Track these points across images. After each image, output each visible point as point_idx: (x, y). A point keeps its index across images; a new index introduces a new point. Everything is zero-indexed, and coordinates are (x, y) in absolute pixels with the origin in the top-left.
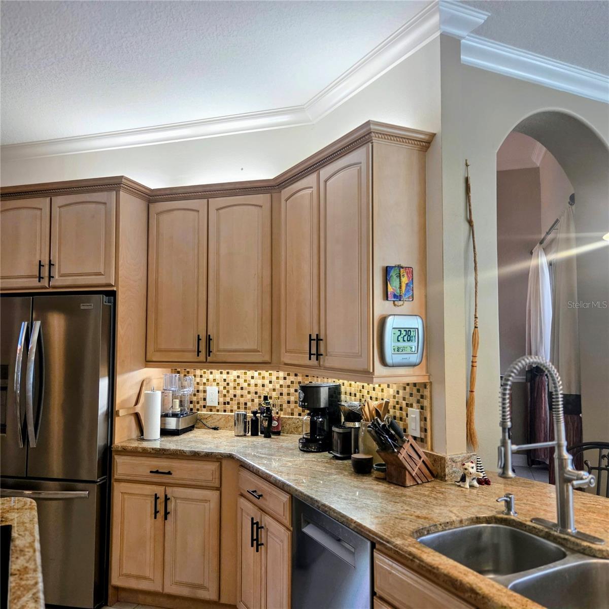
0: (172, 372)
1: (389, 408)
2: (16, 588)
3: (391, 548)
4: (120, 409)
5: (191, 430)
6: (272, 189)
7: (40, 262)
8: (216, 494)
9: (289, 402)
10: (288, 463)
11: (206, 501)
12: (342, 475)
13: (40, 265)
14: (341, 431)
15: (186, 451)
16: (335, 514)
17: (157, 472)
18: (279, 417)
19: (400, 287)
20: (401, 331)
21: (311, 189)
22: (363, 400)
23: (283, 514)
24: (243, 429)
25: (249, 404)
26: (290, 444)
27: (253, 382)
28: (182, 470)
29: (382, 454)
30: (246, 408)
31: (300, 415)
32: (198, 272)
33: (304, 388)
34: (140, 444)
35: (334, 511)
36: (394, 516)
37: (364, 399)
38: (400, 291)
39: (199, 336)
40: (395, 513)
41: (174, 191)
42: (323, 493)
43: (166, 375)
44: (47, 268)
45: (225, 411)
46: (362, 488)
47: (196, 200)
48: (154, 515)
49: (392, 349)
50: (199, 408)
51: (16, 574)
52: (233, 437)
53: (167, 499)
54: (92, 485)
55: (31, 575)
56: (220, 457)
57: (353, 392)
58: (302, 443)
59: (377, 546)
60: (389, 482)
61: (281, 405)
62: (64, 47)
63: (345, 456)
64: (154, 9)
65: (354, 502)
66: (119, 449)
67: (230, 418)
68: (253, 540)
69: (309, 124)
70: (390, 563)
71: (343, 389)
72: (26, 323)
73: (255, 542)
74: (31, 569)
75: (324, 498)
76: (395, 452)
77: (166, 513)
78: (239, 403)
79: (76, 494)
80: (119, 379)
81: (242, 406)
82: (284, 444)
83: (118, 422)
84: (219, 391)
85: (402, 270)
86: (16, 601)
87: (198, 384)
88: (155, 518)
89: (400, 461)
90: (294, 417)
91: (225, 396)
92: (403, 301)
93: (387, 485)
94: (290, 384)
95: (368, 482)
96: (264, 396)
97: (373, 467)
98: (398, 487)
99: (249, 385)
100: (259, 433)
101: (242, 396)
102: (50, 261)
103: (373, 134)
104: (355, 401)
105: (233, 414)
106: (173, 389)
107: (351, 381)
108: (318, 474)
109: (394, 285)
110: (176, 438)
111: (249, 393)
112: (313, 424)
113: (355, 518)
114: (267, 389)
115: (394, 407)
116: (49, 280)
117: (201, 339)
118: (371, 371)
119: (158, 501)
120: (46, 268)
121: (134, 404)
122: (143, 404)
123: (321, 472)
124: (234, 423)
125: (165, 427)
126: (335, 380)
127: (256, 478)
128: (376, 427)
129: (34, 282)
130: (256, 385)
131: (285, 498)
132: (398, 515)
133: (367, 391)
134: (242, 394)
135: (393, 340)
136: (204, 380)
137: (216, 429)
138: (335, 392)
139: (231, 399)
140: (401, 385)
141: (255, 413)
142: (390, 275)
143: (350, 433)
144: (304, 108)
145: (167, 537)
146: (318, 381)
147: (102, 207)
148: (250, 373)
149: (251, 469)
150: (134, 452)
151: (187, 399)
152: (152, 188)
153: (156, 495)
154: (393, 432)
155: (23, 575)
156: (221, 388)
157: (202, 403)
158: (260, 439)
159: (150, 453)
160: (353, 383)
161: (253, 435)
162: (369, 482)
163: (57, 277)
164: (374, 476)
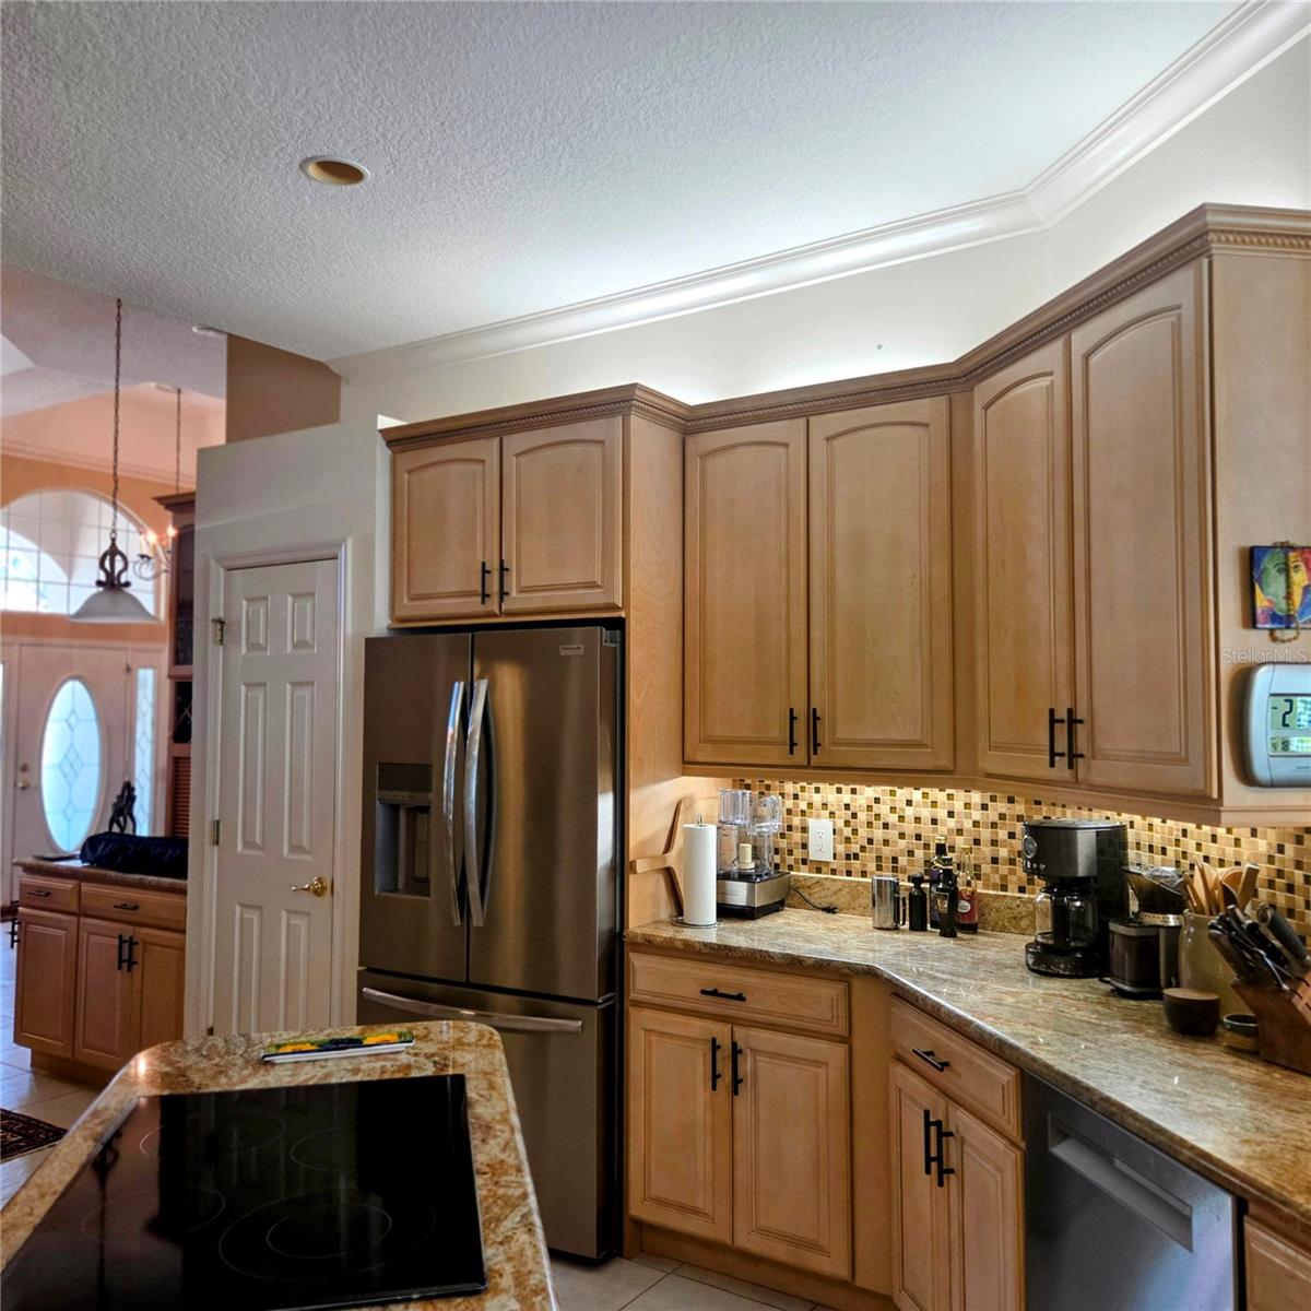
0: (734, 786)
1: (1258, 884)
2: (491, 1200)
3: (1294, 1218)
4: (639, 858)
5: (778, 910)
6: (952, 385)
7: (484, 564)
8: (841, 1049)
9: (995, 860)
10: (1004, 996)
11: (818, 1063)
12: (1142, 1035)
13: (485, 572)
14: (1132, 932)
15: (774, 953)
16: (1138, 1124)
17: (715, 993)
18: (973, 893)
19: (1289, 596)
20: (1291, 702)
21: (1050, 378)
22: (1185, 863)
23: (1001, 1111)
24: (891, 915)
25: (903, 861)
26: (1003, 955)
27: (909, 812)
28: (766, 993)
29: (1249, 994)
30: (895, 870)
31: (1022, 890)
32: (788, 574)
33: (1035, 831)
34: (678, 932)
35: (1134, 1115)
36: (1293, 1142)
37: (1188, 862)
38: (1288, 605)
39: (791, 710)
40: (1290, 1136)
41: (737, 407)
42: (1102, 1073)
43: (724, 792)
44: (496, 575)
45: (849, 873)
46: (1197, 1069)
47: (781, 423)
48: (710, 1084)
49: (1270, 746)
50: (793, 863)
51: (485, 1173)
52: (867, 930)
53: (736, 1051)
54: (588, 1009)
55: (512, 1178)
56: (847, 971)
57: (1158, 844)
58: (1032, 953)
59: (1253, 1208)
60: (1266, 1061)
61: (977, 867)
62: (528, 135)
63: (1143, 990)
64: (704, 31)
65: (1182, 1100)
66: (639, 940)
67: (860, 888)
68: (928, 1160)
69: (1036, 229)
70: (1291, 1252)
71: (1131, 835)
72: (462, 684)
73: (934, 1165)
74: (511, 1167)
75: (1105, 1082)
76: (1285, 991)
77: (736, 1082)
78: (879, 858)
79: (558, 1025)
80: (635, 798)
81: (887, 864)
82: (991, 954)
83: (634, 885)
84: (834, 830)
85: (1292, 555)
86: (493, 1226)
87: (789, 812)
88: (714, 1088)
89: (1298, 1012)
90: (1008, 894)
91: (848, 840)
92: (1296, 628)
93: (1262, 1069)
94: (996, 819)
95: (1210, 1058)
96: (937, 844)
97: (1221, 1022)
98: (1292, 1074)
99: (901, 818)
100: (929, 925)
101: (886, 842)
102: (502, 562)
103: (1212, 236)
104: (1164, 864)
105: (868, 880)
106: (738, 821)
107: (1150, 816)
108: (1082, 1028)
109: (1272, 590)
110: (748, 925)
111: (902, 836)
112: (1060, 913)
113: (1190, 1138)
114: (942, 829)
115: (1271, 884)
116: (501, 601)
117: (796, 718)
118: (1215, 796)
119: (719, 1054)
120: (494, 577)
121: (662, 851)
122: (681, 850)
123: (1090, 1023)
124: (871, 900)
125: (725, 899)
126: (1109, 813)
127: (934, 1023)
128: (1232, 929)
129: (473, 605)
130: (918, 820)
131: (1005, 1075)
132: (1302, 1141)
133: (1194, 843)
134: (886, 838)
135: (1272, 721)
136: (803, 805)
137: (830, 910)
138: (1112, 843)
139: (863, 849)
140: (1292, 831)
141: (917, 881)
142: (1262, 567)
143: (1157, 938)
144: (1024, 196)
145: (737, 1133)
146: (1064, 815)
147: (595, 450)
148: (903, 793)
149: (920, 1003)
150: (667, 948)
151: (767, 844)
152: (692, 404)
153: (714, 1040)
154: (1277, 943)
155: (499, 1177)
156: (840, 823)
157: (798, 853)
158: (931, 940)
159: (699, 952)
160: (1157, 821)
161: (913, 928)
162: (1216, 1058)
163: (514, 593)
164: (1225, 1044)
